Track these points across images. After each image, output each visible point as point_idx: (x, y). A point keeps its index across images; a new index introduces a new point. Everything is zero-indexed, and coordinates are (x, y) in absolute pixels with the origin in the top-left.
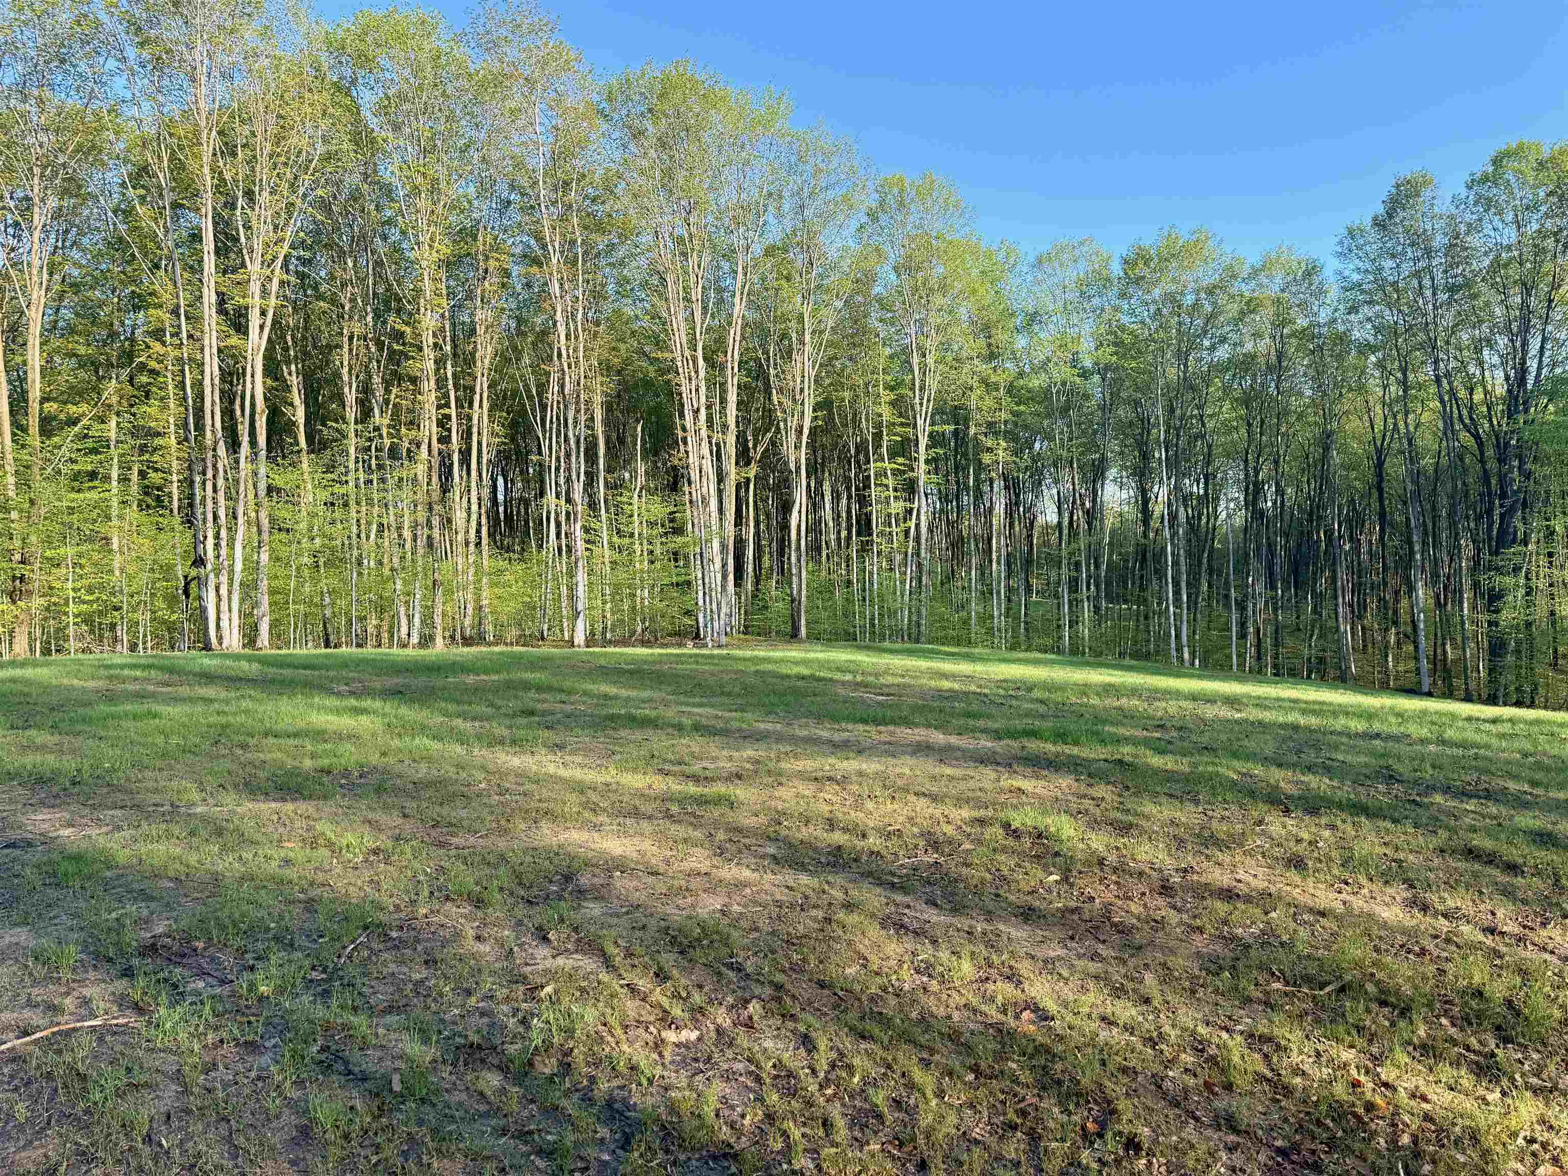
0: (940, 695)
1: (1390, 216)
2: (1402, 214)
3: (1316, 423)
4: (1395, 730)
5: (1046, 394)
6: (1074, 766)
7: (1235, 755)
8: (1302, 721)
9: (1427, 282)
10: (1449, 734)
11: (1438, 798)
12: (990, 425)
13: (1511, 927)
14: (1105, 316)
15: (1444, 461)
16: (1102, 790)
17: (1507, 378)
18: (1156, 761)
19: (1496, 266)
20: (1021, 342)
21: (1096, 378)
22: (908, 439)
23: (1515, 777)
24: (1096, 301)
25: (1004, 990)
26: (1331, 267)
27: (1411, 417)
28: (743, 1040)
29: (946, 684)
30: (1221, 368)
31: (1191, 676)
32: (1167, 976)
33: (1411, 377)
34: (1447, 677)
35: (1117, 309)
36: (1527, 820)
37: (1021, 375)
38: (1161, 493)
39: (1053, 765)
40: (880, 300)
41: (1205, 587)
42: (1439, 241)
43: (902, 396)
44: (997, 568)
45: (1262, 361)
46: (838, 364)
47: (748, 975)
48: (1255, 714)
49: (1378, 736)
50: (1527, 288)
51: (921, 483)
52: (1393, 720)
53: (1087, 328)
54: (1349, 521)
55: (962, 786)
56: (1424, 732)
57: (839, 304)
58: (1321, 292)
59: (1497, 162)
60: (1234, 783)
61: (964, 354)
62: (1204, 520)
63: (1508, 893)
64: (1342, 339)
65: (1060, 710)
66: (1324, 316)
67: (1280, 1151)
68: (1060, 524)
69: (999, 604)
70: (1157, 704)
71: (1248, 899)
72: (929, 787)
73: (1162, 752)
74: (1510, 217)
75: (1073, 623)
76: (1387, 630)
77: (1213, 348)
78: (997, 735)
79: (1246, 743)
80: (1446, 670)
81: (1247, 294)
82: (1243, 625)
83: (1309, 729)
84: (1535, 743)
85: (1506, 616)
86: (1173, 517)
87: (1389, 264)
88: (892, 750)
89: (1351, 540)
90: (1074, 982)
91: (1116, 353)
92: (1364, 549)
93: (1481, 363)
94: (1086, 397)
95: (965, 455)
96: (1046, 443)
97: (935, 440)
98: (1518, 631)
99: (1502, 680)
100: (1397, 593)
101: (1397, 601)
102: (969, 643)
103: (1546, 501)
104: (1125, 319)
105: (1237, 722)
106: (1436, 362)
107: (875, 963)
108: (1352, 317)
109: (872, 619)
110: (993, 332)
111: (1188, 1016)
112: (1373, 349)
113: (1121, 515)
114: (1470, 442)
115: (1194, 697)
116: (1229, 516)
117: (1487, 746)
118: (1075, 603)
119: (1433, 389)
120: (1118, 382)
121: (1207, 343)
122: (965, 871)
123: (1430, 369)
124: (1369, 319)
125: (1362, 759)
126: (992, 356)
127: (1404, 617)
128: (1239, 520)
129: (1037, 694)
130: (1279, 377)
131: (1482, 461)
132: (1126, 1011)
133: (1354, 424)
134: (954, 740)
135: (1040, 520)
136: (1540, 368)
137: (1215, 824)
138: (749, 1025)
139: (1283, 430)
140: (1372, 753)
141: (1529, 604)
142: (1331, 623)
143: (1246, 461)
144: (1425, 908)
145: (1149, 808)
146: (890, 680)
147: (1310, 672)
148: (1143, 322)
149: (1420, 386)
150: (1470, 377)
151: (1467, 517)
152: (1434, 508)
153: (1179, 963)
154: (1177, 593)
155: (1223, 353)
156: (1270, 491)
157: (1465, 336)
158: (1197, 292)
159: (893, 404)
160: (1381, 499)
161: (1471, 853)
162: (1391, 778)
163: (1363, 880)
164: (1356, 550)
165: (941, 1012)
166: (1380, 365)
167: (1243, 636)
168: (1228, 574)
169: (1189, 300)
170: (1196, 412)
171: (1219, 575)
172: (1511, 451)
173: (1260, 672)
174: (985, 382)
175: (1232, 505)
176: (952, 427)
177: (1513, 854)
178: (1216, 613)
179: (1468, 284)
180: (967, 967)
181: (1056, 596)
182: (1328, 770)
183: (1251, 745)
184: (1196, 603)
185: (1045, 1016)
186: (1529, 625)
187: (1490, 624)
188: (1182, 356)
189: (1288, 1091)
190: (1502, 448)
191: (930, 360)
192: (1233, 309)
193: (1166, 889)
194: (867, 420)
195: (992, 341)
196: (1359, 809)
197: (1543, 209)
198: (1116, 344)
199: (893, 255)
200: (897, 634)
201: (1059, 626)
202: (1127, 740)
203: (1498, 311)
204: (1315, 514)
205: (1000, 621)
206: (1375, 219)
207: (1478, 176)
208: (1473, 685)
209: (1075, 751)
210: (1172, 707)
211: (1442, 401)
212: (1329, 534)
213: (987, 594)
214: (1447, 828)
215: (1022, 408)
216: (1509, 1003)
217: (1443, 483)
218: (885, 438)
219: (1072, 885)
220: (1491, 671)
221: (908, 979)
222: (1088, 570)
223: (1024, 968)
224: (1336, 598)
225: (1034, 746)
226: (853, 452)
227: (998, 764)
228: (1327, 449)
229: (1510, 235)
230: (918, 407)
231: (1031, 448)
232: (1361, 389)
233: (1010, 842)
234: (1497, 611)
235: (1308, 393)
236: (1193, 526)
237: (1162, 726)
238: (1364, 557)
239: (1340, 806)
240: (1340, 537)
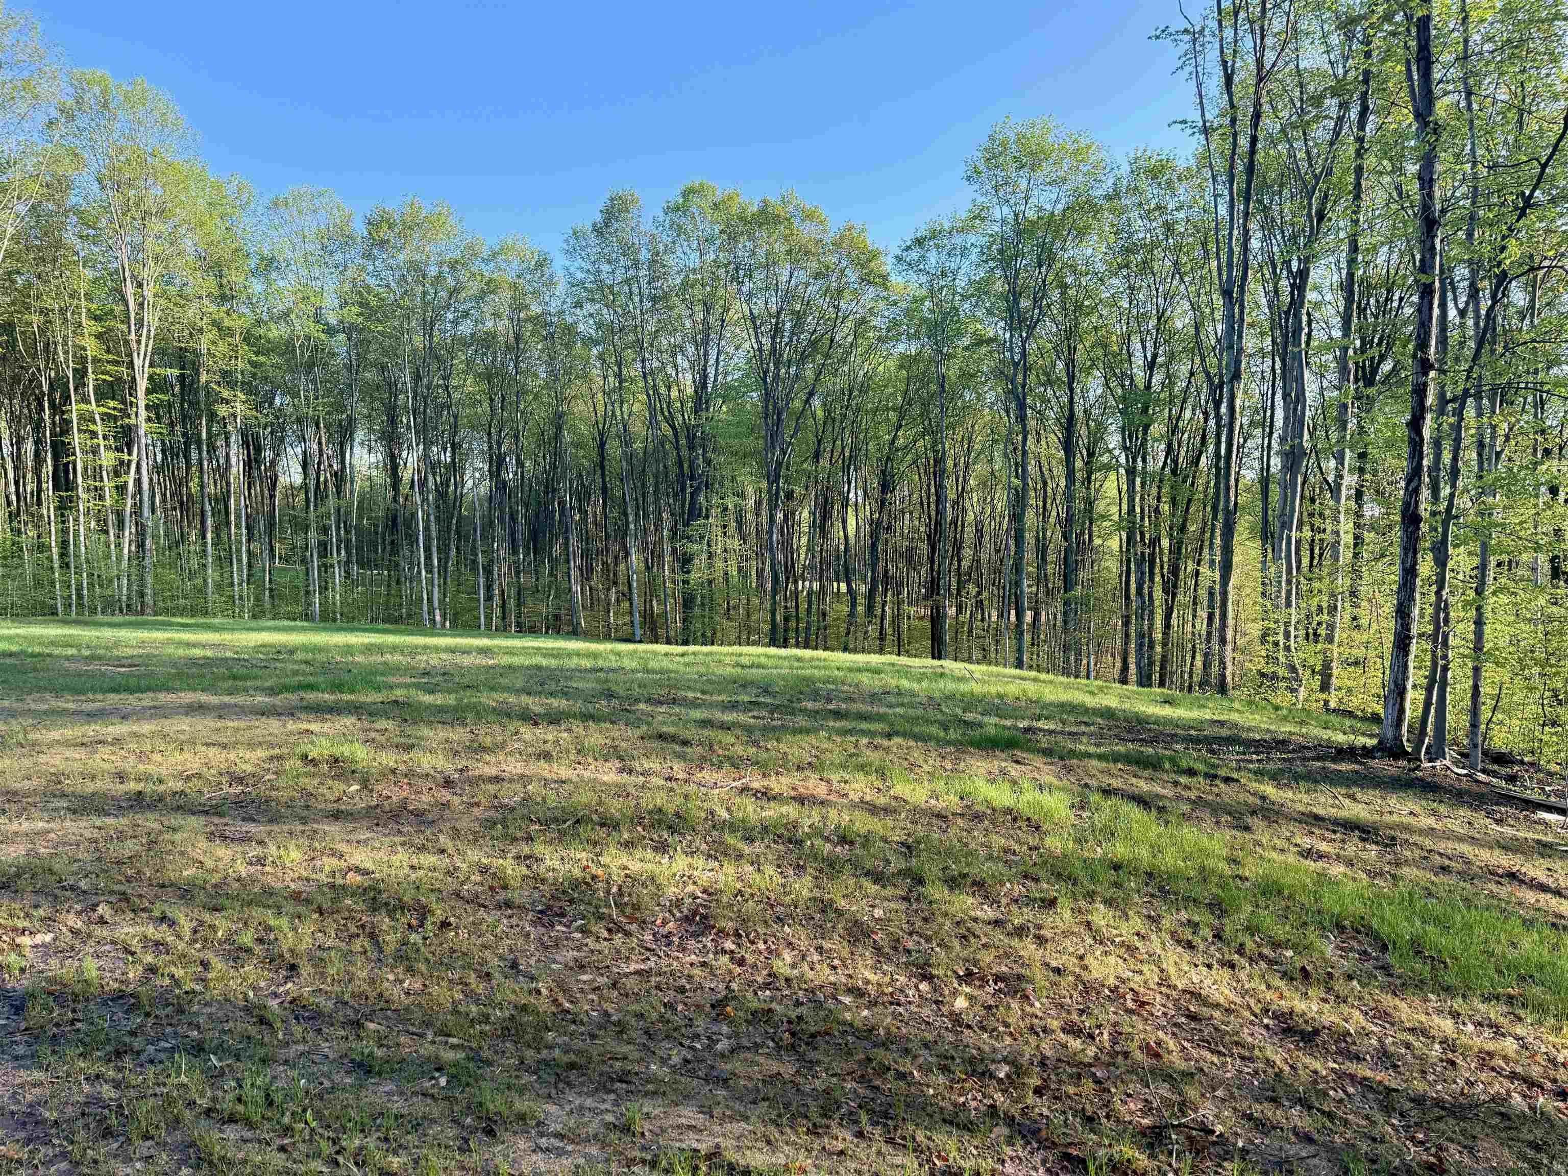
0: (193, 662)
1: (607, 226)
2: (616, 225)
3: (549, 404)
4: (614, 665)
5: (287, 348)
6: (355, 709)
7: (492, 689)
8: (544, 662)
9: (635, 290)
10: (652, 664)
11: (642, 706)
12: (225, 374)
13: (681, 775)
14: (349, 273)
15: (651, 446)
16: (382, 724)
17: (694, 381)
18: (427, 699)
19: (686, 285)
20: (257, 287)
21: (342, 337)
22: (119, 379)
23: (694, 690)
24: (339, 257)
25: (329, 863)
26: (559, 264)
27: (625, 406)
28: (100, 932)
29: (198, 652)
30: (464, 343)
31: (445, 635)
32: (456, 833)
33: (625, 371)
34: (654, 630)
35: (362, 269)
36: (697, 714)
37: (259, 322)
38: (411, 460)
39: (335, 710)
40: (79, 213)
41: (453, 553)
42: (644, 255)
43: (110, 329)
44: (237, 532)
45: (501, 339)
46: (19, 280)
47: (84, 892)
48: (506, 660)
49: (601, 669)
50: (708, 308)
51: (142, 432)
52: (613, 658)
53: (331, 286)
54: (578, 494)
55: (248, 734)
56: (634, 664)
57: (22, 209)
58: (551, 284)
59: (686, 194)
60: (494, 709)
61: (188, 290)
62: (452, 488)
63: (681, 757)
64: (569, 329)
65: (326, 668)
66: (554, 306)
67: (541, 912)
68: (305, 486)
69: (240, 570)
70: (419, 657)
71: (511, 781)
72: (214, 738)
73: (432, 692)
74: (695, 246)
75: (324, 589)
76: (609, 589)
77: (455, 323)
78: (272, 691)
79: (501, 680)
80: (653, 622)
81: (486, 274)
82: (489, 588)
83: (547, 668)
84: (708, 666)
85: (694, 575)
86: (423, 483)
87: (606, 268)
88: (160, 712)
89: (580, 511)
90: (386, 849)
91: (361, 314)
92: (590, 520)
93: (676, 366)
94: (333, 355)
95: (195, 404)
96: (288, 399)
97: (157, 385)
98: (703, 588)
99: (692, 628)
100: (616, 557)
101: (616, 565)
102: (206, 614)
103: (721, 484)
104: (371, 281)
105: (491, 667)
106: (643, 361)
107: (210, 863)
108: (578, 311)
109: (79, 589)
110: (225, 271)
111: (475, 855)
112: (596, 343)
113: (370, 478)
114: (670, 432)
115: (452, 650)
116: (475, 485)
117: (677, 672)
118: (325, 568)
119: (641, 384)
120: (364, 343)
121: (450, 316)
122: (274, 794)
123: (639, 365)
124: (591, 315)
125: (590, 685)
126: (223, 298)
127: (622, 579)
128: (484, 489)
129: (299, 656)
130: (517, 357)
131: (677, 448)
132: (428, 860)
133: (580, 408)
134: (226, 699)
135: (283, 480)
136: (716, 375)
137: (481, 738)
138: (102, 921)
139: (522, 407)
140: (598, 681)
141: (710, 566)
142: (565, 585)
143: (489, 434)
144: (630, 772)
145: (426, 732)
146: (129, 652)
147: (547, 629)
148: (388, 286)
149: (632, 380)
150: (669, 376)
151: (668, 495)
152: (643, 485)
153: (464, 824)
154: (428, 557)
155: (465, 328)
156: (511, 461)
157: (665, 342)
158: (440, 264)
159: (99, 336)
160: (603, 476)
161: (661, 737)
162: (610, 695)
163: (590, 760)
164: (584, 518)
165: (279, 885)
166: (601, 357)
167: (489, 598)
168: (474, 540)
169: (433, 271)
170: (441, 382)
171: (467, 540)
172: (697, 441)
173: (505, 630)
174: (217, 325)
175: (477, 475)
176: (176, 372)
177: (687, 734)
178: (463, 578)
179: (666, 297)
180: (295, 855)
181: (304, 561)
182: (565, 694)
183: (504, 681)
184: (446, 568)
185: (367, 873)
186: (710, 582)
187: (684, 582)
188: (428, 327)
189: (543, 881)
190: (691, 438)
191: (149, 292)
192: (474, 287)
193: (448, 783)
194: (66, 353)
195: (224, 281)
196: (587, 717)
197: (717, 242)
198: (361, 305)
199: (94, 163)
200: (110, 605)
201: (307, 593)
202: (399, 686)
203: (688, 323)
204: (550, 488)
205: (241, 589)
206: (594, 225)
207: (671, 205)
208: (672, 633)
209: (351, 697)
210: (434, 660)
211: (648, 395)
212: (562, 503)
213: (225, 560)
214: (647, 723)
215: (262, 359)
216: (677, 814)
217: (650, 464)
218: (91, 376)
219: (371, 791)
220: (684, 620)
221: (243, 870)
222: (338, 534)
223: (343, 847)
224: (568, 562)
225: (311, 697)
226: (45, 389)
227: (280, 714)
228: (559, 428)
229: (694, 261)
230: (134, 345)
231: (271, 404)
232: (586, 377)
233: (310, 769)
234: (688, 572)
235: (544, 375)
236: (442, 494)
237: (428, 674)
238: (591, 526)
239: (574, 716)
240: (571, 508)
